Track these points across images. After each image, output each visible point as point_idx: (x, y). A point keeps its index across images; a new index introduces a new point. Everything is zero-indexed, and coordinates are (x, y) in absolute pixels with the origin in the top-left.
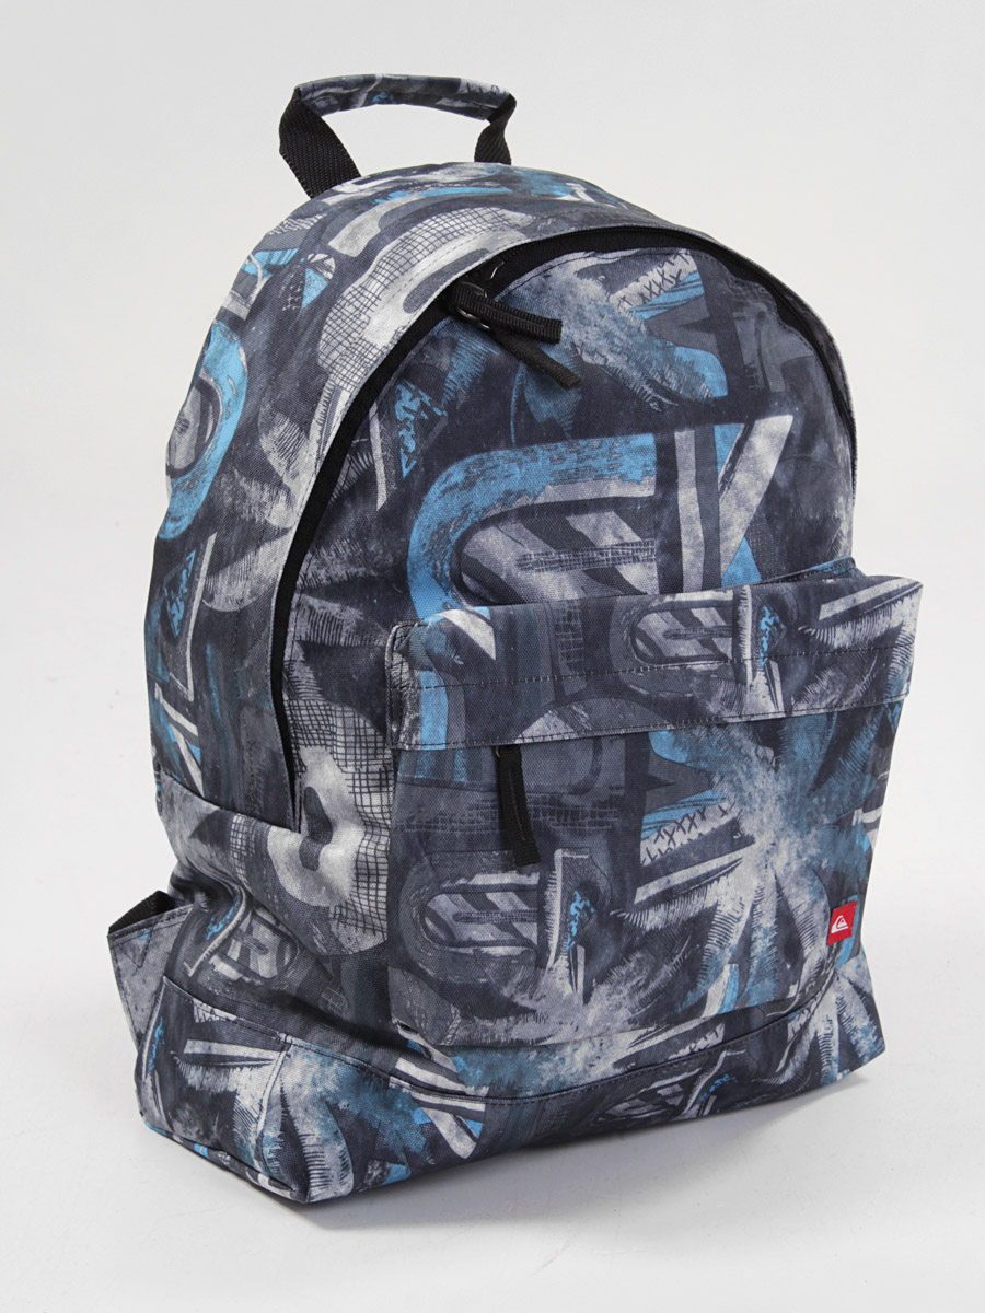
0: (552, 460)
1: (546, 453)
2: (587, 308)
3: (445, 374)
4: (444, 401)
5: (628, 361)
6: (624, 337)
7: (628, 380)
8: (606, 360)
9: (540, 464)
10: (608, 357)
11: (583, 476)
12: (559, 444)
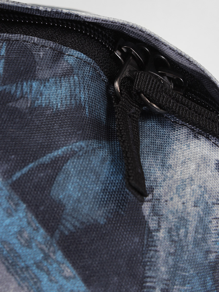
0: (20, 233)
1: (24, 223)
2: (194, 187)
3: (34, 78)
4: (8, 87)
5: (170, 254)
6: (190, 237)
7: (153, 264)
8: (158, 230)
9: (8, 221)
10: (162, 231)
11: (24, 279)
12: (42, 231)
